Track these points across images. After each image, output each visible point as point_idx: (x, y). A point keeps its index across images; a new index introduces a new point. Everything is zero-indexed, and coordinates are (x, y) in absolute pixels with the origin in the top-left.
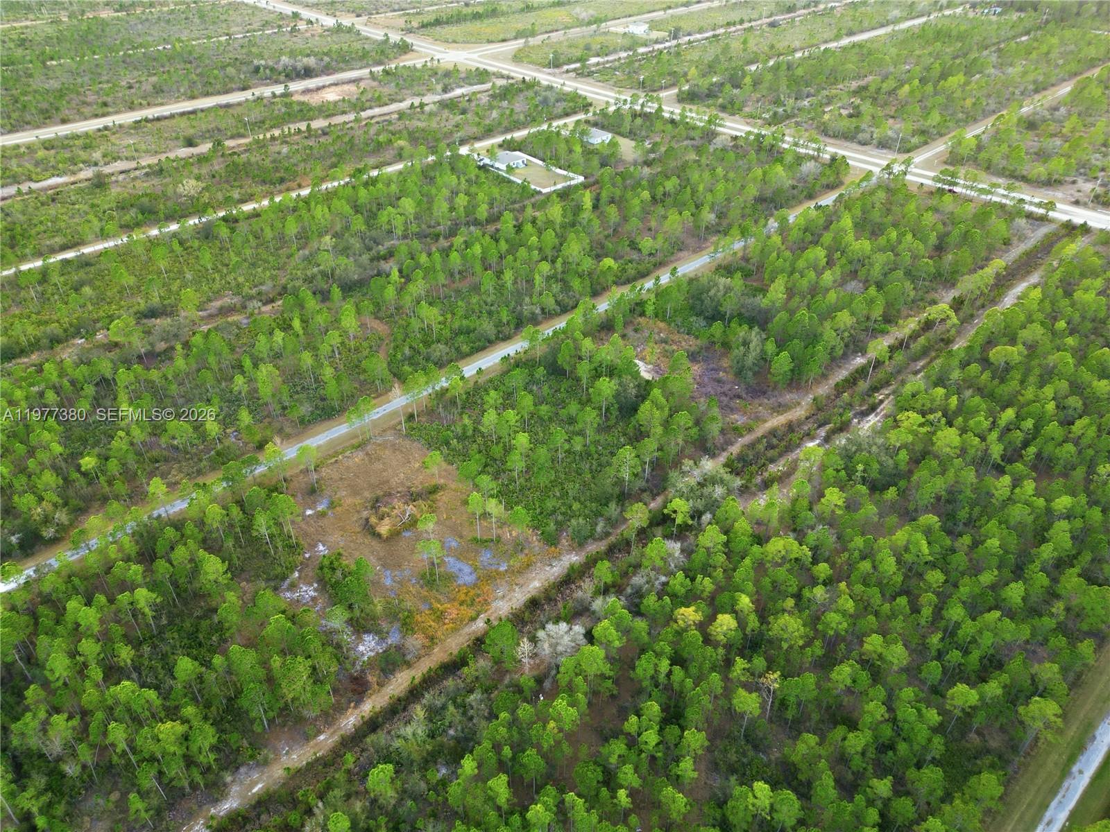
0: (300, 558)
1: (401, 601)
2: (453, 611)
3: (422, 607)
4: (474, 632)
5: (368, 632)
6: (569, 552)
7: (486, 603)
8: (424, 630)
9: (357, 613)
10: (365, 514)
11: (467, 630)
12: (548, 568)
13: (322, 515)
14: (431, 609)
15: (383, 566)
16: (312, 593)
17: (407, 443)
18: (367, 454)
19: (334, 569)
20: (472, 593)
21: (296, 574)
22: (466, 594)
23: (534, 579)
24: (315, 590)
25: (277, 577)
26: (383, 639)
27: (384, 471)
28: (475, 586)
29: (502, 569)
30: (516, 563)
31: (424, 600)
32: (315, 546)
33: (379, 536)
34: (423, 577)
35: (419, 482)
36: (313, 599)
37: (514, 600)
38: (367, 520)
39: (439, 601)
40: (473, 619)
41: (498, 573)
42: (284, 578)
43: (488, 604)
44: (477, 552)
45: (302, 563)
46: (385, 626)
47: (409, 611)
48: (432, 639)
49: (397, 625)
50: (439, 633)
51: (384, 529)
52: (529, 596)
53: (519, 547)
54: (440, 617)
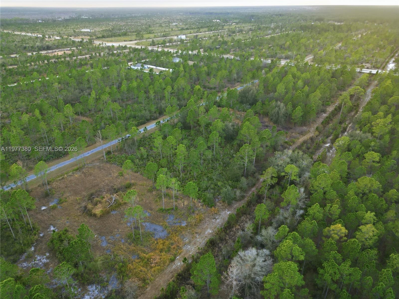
0: (36, 237)
1: (115, 256)
2: (156, 257)
3: (132, 258)
4: (175, 270)
5: (91, 283)
6: (224, 209)
7: (179, 248)
8: (136, 275)
9: (81, 269)
10: (84, 204)
11: (169, 269)
12: (214, 221)
13: (54, 208)
14: (139, 258)
15: (100, 234)
16: (45, 261)
17: (108, 165)
18: (83, 173)
19: (62, 241)
20: (167, 243)
21: (33, 249)
22: (163, 244)
23: (207, 228)
24: (47, 258)
25: (16, 252)
26: (104, 287)
27: (95, 180)
28: (167, 238)
29: (184, 225)
30: (192, 220)
31: (133, 252)
32: (48, 227)
33: (95, 215)
34: (129, 237)
35: (118, 183)
36: (46, 265)
37: (198, 244)
38: (86, 207)
39: (144, 252)
40: (172, 261)
41: (183, 228)
42: (22, 252)
43: (180, 249)
44: (164, 217)
45: (37, 241)
46: (104, 276)
47: (123, 262)
48: (144, 280)
49: (115, 274)
50: (149, 275)
51: (98, 211)
52: (207, 239)
53: (191, 211)
54: (147, 263)
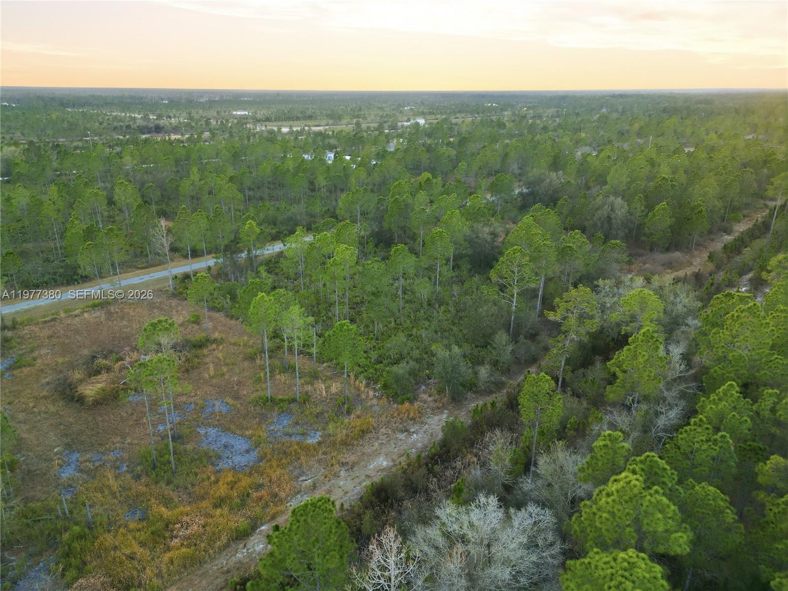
2: (194, 520)
3: (123, 516)
6: (437, 411)
7: (276, 500)
8: (110, 568)
12: (402, 436)
14: (145, 519)
15: (70, 446)
17: (174, 302)
18: (108, 312)
20: (245, 482)
22: (232, 485)
23: (377, 454)
27: (126, 327)
28: (254, 470)
30: (338, 430)
31: (135, 503)
33: (81, 400)
34: (145, 459)
37: (339, 494)
38: (67, 379)
39: (167, 503)
40: (242, 536)
44: (264, 418)
50: (151, 572)
51: (93, 388)
53: (344, 406)
54: (161, 534)
